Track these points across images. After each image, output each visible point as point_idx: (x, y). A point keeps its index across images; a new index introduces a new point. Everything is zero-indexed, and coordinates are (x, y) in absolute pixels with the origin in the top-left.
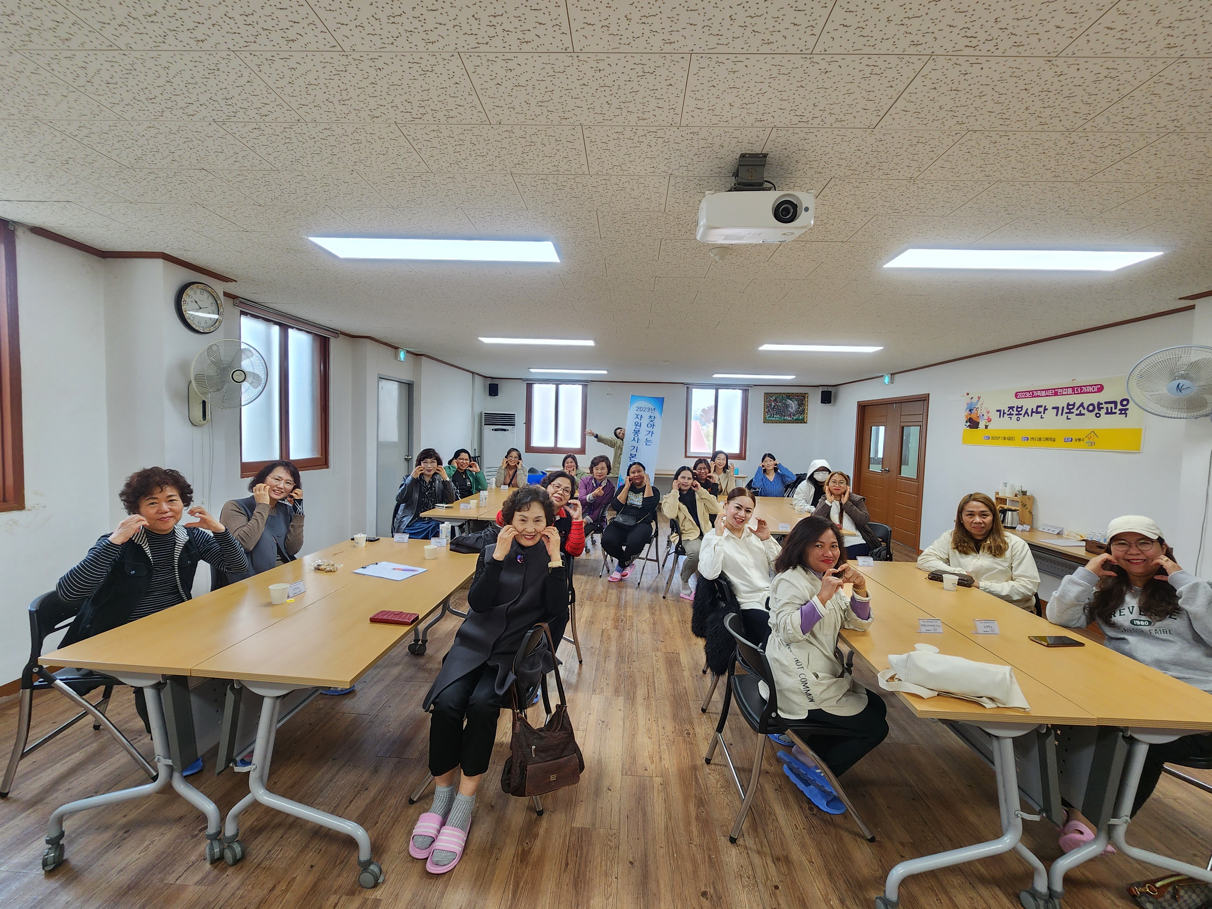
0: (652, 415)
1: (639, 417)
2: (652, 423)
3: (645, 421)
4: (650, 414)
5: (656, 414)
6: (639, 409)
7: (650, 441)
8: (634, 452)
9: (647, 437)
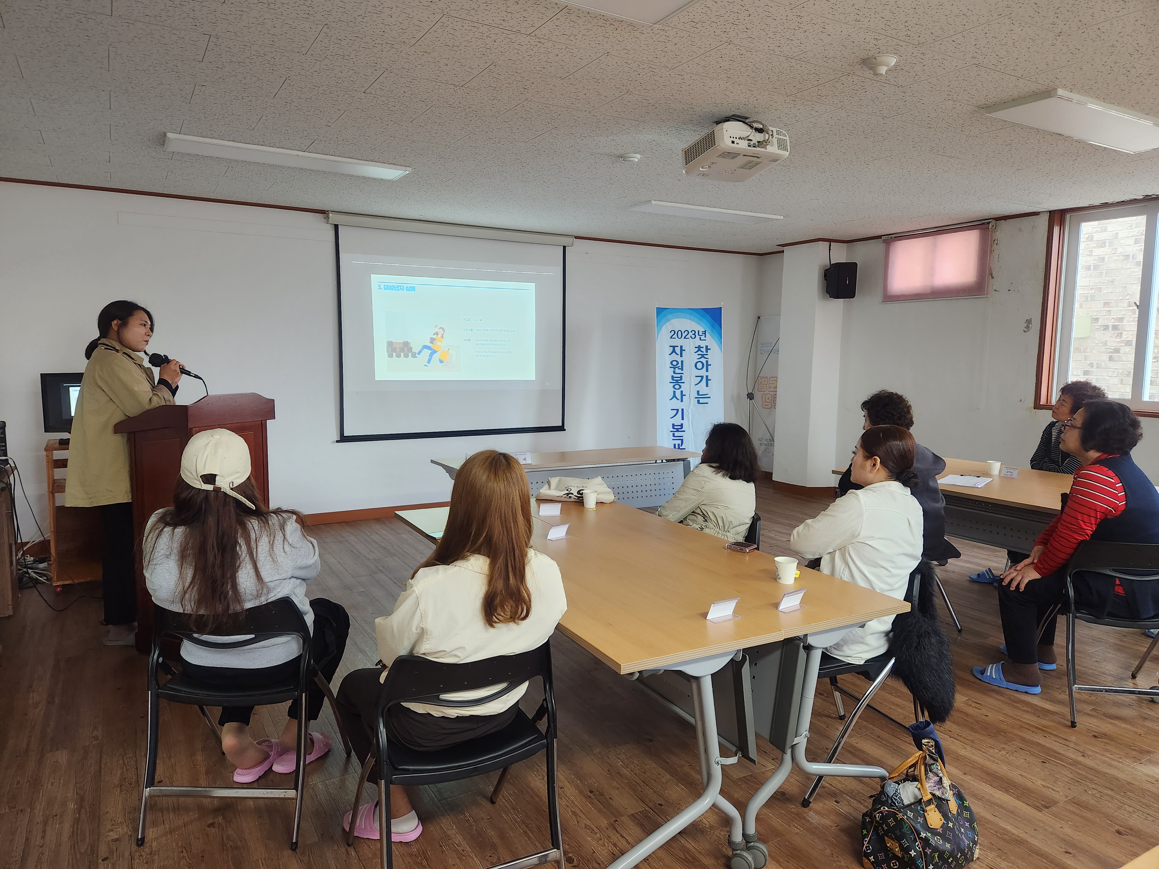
0: (703, 344)
1: (678, 350)
2: (703, 360)
3: (690, 357)
4: (697, 342)
5: (710, 341)
6: (674, 334)
7: (706, 396)
8: (678, 420)
9: (698, 388)
